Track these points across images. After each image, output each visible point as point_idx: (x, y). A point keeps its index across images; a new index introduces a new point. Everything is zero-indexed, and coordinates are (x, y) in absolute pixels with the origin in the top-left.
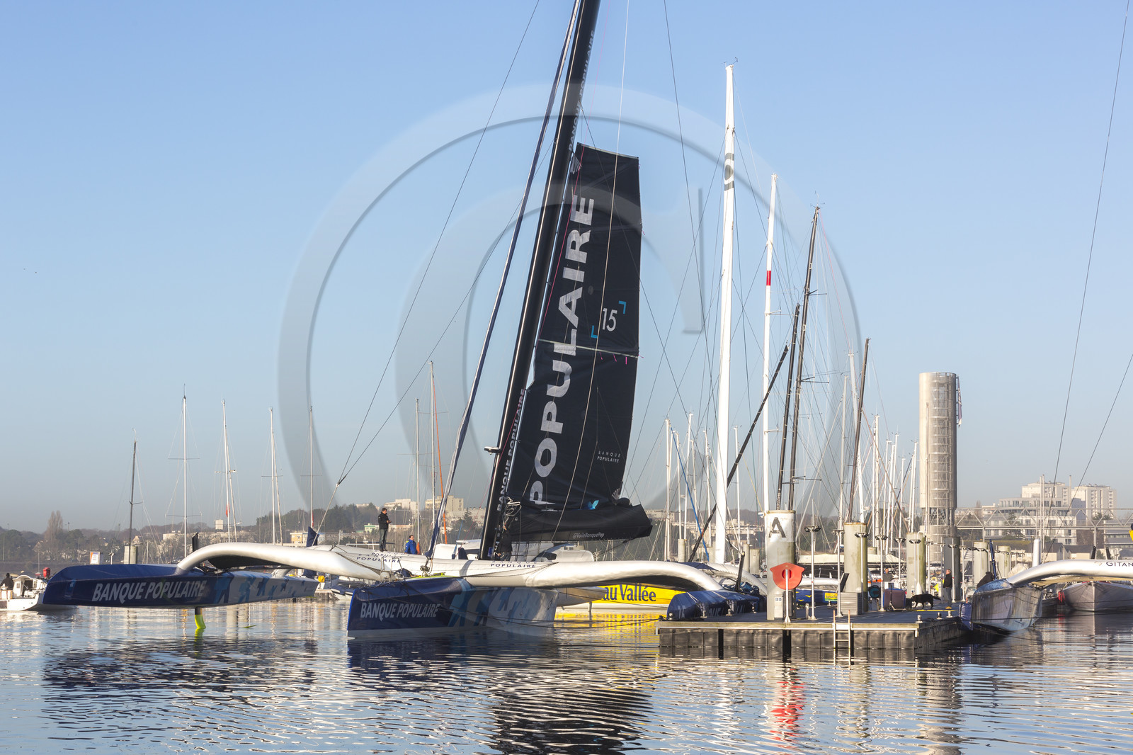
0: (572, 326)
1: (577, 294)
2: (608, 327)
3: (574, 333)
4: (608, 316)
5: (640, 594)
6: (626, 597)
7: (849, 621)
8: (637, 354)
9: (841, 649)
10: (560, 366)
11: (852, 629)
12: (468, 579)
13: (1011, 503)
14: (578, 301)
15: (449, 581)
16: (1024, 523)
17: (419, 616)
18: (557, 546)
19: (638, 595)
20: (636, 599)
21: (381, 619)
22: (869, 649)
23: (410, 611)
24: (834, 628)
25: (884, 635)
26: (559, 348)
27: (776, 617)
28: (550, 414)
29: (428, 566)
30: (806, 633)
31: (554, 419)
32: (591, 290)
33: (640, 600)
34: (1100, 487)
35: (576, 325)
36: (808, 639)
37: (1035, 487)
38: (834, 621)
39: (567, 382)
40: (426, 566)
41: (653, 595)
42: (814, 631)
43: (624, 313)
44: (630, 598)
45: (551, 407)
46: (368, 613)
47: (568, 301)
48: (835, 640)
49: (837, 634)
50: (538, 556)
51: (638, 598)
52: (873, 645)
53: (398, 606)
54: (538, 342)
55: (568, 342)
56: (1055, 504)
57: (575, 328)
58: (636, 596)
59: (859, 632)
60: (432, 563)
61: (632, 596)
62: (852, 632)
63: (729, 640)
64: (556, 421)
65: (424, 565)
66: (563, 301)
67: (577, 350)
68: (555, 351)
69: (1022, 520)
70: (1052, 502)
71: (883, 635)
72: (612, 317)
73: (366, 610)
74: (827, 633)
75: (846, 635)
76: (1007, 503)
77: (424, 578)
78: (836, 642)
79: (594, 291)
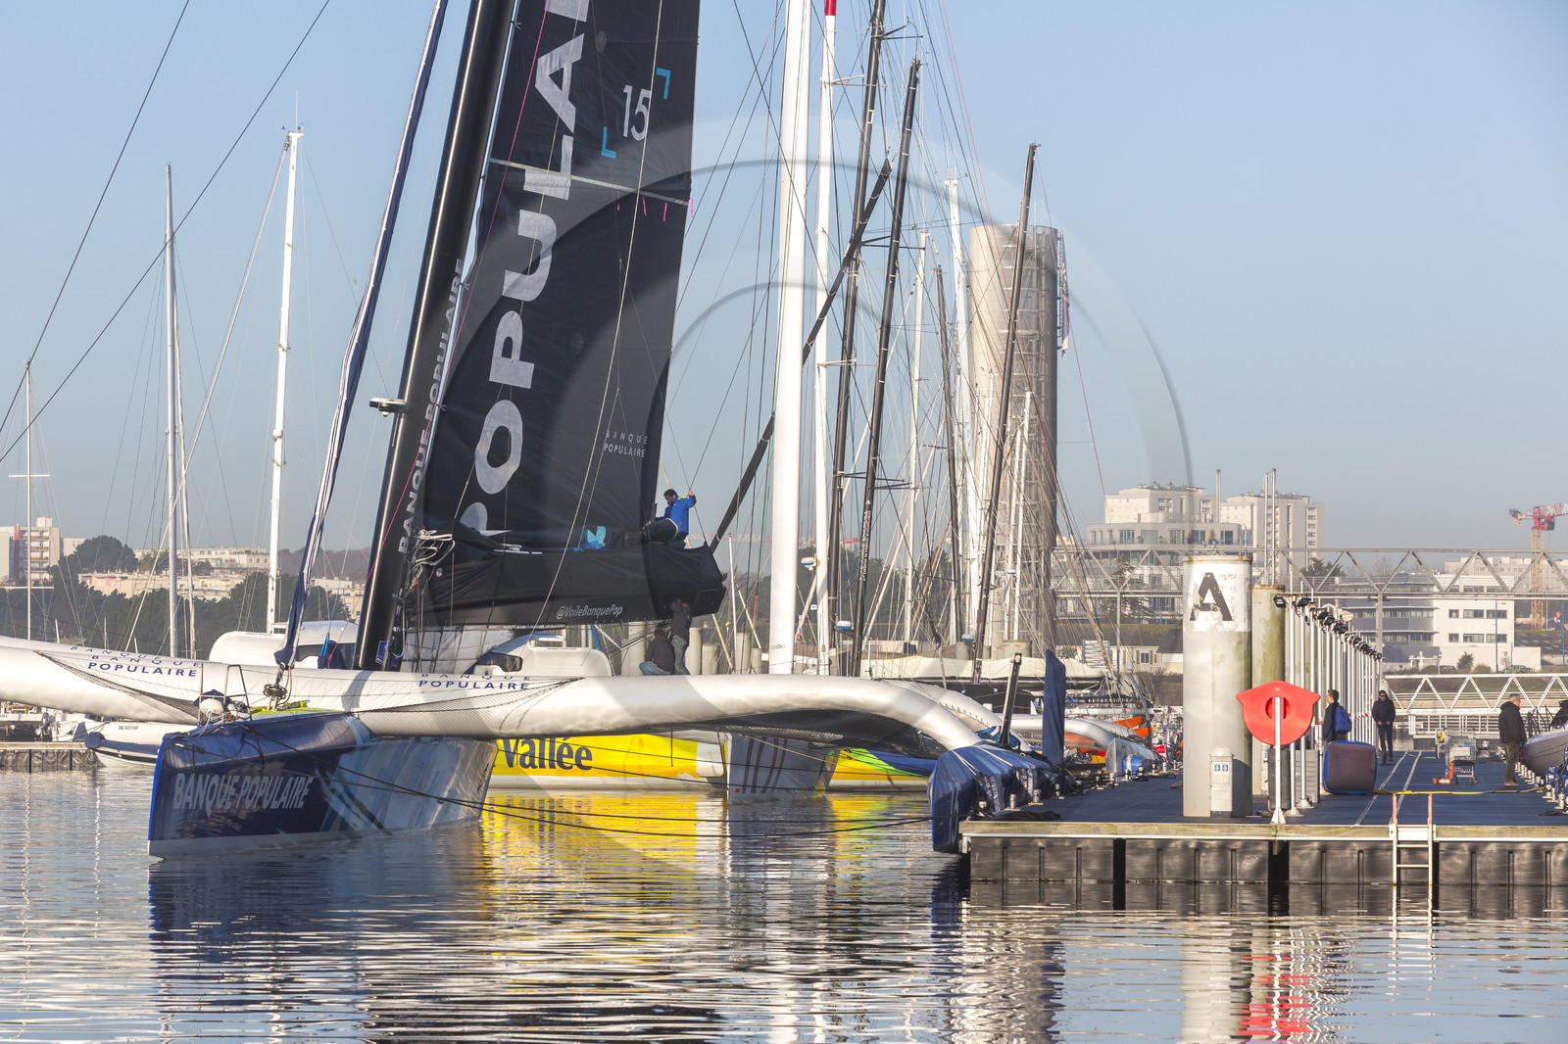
0: (563, 130)
1: (571, 51)
2: (633, 130)
3: (568, 145)
4: (634, 105)
5: (552, 754)
6: (516, 759)
7: (1430, 818)
8: (687, 198)
9: (1414, 887)
10: (535, 225)
11: (1437, 839)
12: (365, 719)
13: (1117, 536)
14: (575, 65)
15: (316, 722)
16: (1146, 580)
17: (275, 805)
18: (520, 636)
19: (547, 756)
20: (542, 766)
21: (209, 812)
22: (1477, 885)
23: (260, 795)
24: (1392, 837)
25: (1511, 852)
26: (536, 179)
27: (1214, 809)
28: (508, 342)
29: (282, 684)
30: (1324, 848)
31: (516, 354)
32: (601, 40)
33: (552, 766)
34: (1286, 497)
35: (571, 125)
36: (1330, 865)
37: (1136, 496)
38: (1395, 820)
39: (546, 261)
40: (277, 686)
41: (584, 754)
42: (1344, 845)
43: (666, 97)
44: (527, 762)
45: (511, 326)
46: (189, 799)
47: (555, 67)
48: (1395, 866)
49: (1399, 850)
50: (477, 664)
51: (547, 763)
52: (1485, 878)
53: (242, 779)
54: (491, 165)
55: (556, 167)
56: (1218, 537)
57: (569, 133)
58: (542, 758)
59: (1454, 846)
60: (289, 676)
61: (532, 757)
62: (1436, 845)
63: (1137, 865)
64: (522, 359)
65: (273, 682)
66: (545, 65)
67: (575, 186)
68: (526, 188)
69: (1141, 576)
70: (1212, 534)
71: (1508, 852)
72: (641, 108)
73: (184, 790)
74: (1373, 849)
75: (1423, 854)
76: (1107, 535)
77: (274, 714)
78: (1399, 869)
79: (608, 45)
